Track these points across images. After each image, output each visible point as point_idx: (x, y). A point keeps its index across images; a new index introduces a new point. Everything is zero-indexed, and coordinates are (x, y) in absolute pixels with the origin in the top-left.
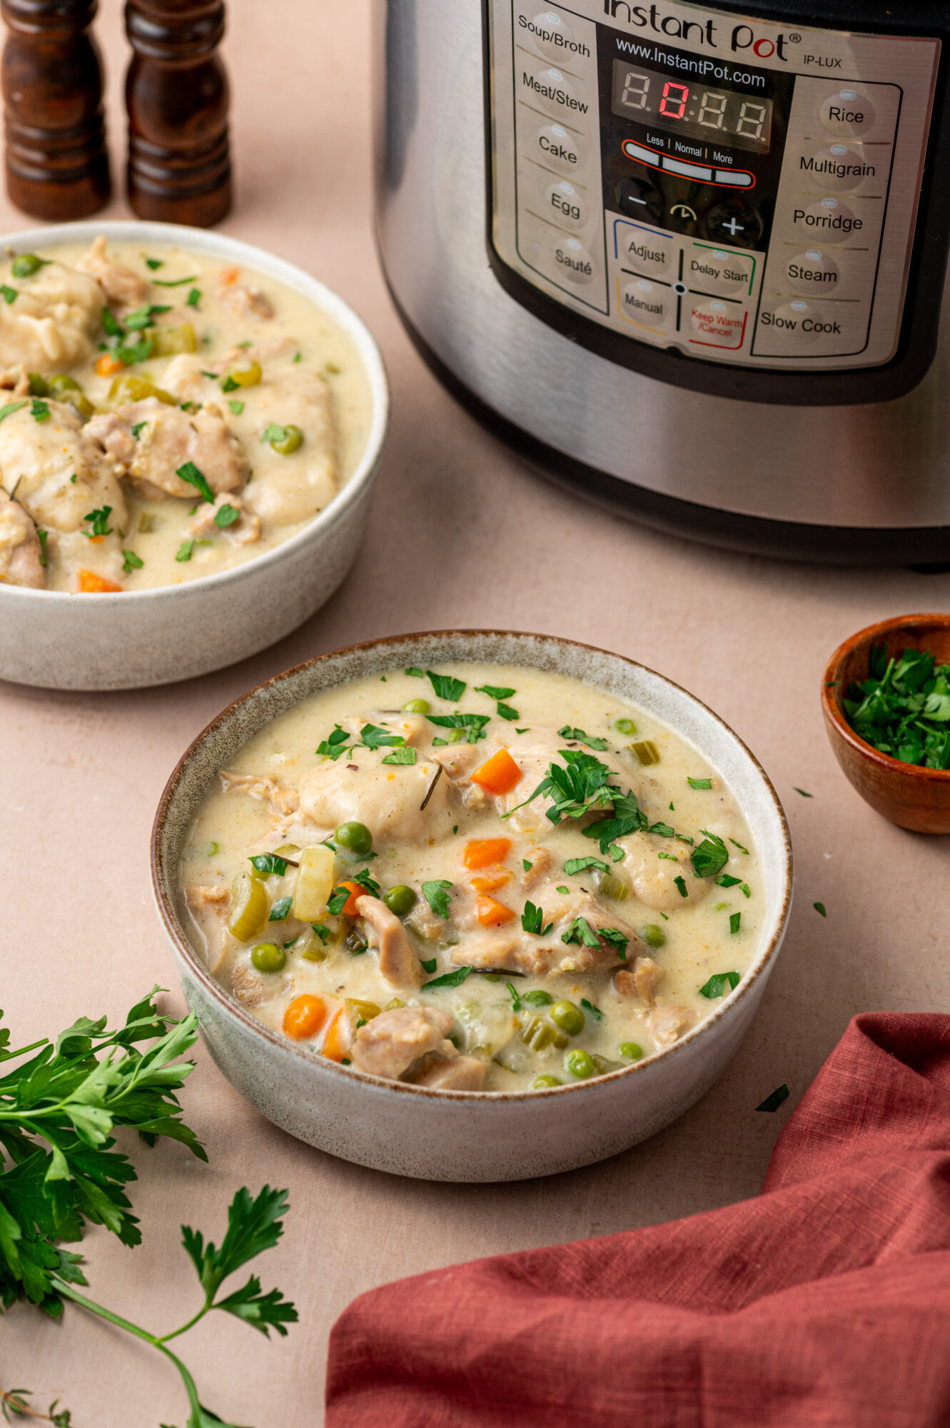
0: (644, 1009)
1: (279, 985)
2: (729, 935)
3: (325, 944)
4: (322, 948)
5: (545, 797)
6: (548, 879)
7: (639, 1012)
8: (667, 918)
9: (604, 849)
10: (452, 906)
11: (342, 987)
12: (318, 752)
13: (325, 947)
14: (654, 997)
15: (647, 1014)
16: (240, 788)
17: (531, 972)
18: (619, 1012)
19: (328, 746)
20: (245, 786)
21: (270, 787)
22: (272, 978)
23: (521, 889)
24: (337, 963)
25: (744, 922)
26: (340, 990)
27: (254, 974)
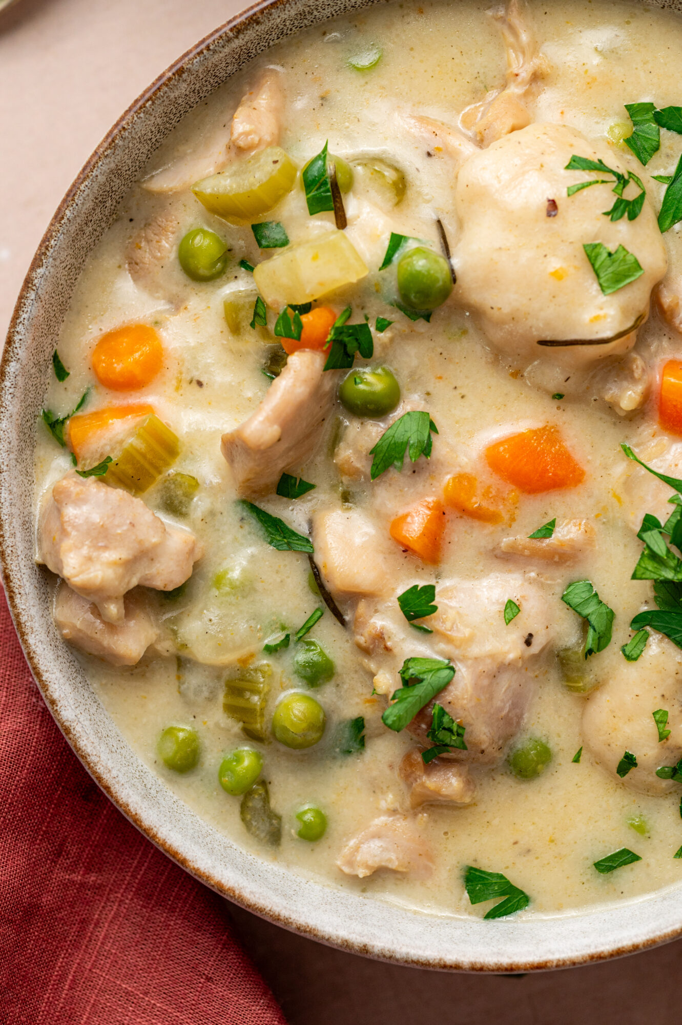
0: (397, 805)
1: (174, 289)
2: (590, 863)
3: (252, 325)
4: (246, 324)
5: (671, 501)
6: (533, 574)
7: (389, 799)
8: (577, 760)
9: (640, 622)
10: (393, 474)
11: (200, 384)
12: (628, 108)
13: (249, 327)
14: (424, 810)
15: (394, 812)
16: (507, 33)
17: (353, 633)
18: (375, 773)
19: (650, 115)
20: (511, 39)
21: (519, 79)
22: (178, 275)
23: (490, 547)
24: (239, 355)
25: (626, 874)
26: (194, 384)
27: (168, 247)
